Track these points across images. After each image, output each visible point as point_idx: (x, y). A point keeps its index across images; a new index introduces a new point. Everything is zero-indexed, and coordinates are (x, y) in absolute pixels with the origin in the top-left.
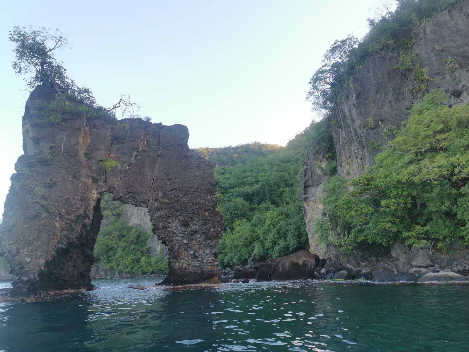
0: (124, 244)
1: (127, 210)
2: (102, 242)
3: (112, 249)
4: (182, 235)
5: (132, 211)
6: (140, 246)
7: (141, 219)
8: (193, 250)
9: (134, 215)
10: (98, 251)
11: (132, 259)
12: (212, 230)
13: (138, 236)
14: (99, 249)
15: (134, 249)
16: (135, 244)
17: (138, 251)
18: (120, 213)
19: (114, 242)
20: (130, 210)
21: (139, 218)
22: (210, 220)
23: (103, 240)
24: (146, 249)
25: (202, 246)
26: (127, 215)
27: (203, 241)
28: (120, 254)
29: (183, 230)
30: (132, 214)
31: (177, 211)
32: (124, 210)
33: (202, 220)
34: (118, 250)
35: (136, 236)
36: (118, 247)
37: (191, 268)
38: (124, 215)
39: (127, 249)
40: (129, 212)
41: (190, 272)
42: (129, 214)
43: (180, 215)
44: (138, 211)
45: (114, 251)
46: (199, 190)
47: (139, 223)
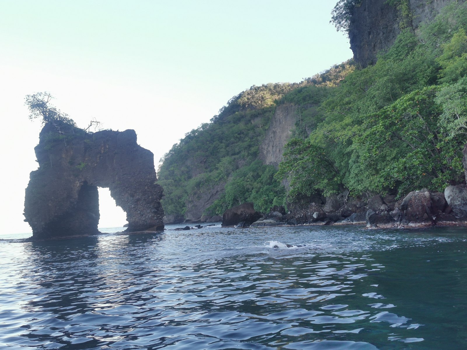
0: (259, 185)
1: (262, 148)
2: (238, 184)
3: (248, 190)
4: (131, 202)
5: (267, 149)
6: (274, 187)
7: (276, 157)
8: (139, 210)
9: (270, 153)
10: (234, 193)
11: (264, 200)
12: (151, 197)
13: (271, 175)
14: (235, 191)
15: (267, 190)
16: (269, 184)
17: (272, 191)
18: (256, 152)
19: (248, 183)
20: (266, 147)
21: (275, 155)
22: (149, 191)
23: (239, 182)
24: (279, 189)
25: (145, 207)
26: (263, 153)
27: (145, 205)
28: (254, 195)
29: (132, 199)
30: (268, 152)
31: (127, 188)
32: (260, 149)
33: (142, 192)
34: (254, 191)
35: (270, 175)
36: (253, 188)
37: (141, 221)
38: (260, 153)
39: (261, 190)
40: (265, 150)
41: (140, 224)
42: (265, 152)
43: (129, 190)
44: (273, 148)
45: (250, 193)
46: (141, 173)
47: (275, 161)
